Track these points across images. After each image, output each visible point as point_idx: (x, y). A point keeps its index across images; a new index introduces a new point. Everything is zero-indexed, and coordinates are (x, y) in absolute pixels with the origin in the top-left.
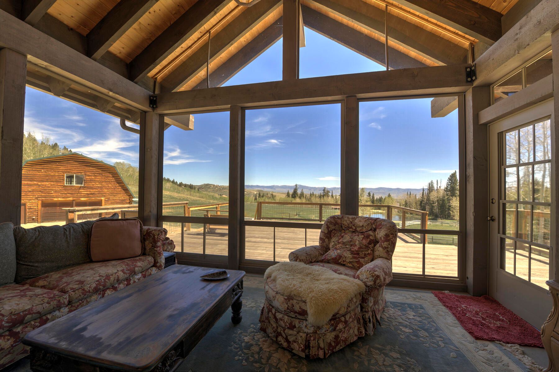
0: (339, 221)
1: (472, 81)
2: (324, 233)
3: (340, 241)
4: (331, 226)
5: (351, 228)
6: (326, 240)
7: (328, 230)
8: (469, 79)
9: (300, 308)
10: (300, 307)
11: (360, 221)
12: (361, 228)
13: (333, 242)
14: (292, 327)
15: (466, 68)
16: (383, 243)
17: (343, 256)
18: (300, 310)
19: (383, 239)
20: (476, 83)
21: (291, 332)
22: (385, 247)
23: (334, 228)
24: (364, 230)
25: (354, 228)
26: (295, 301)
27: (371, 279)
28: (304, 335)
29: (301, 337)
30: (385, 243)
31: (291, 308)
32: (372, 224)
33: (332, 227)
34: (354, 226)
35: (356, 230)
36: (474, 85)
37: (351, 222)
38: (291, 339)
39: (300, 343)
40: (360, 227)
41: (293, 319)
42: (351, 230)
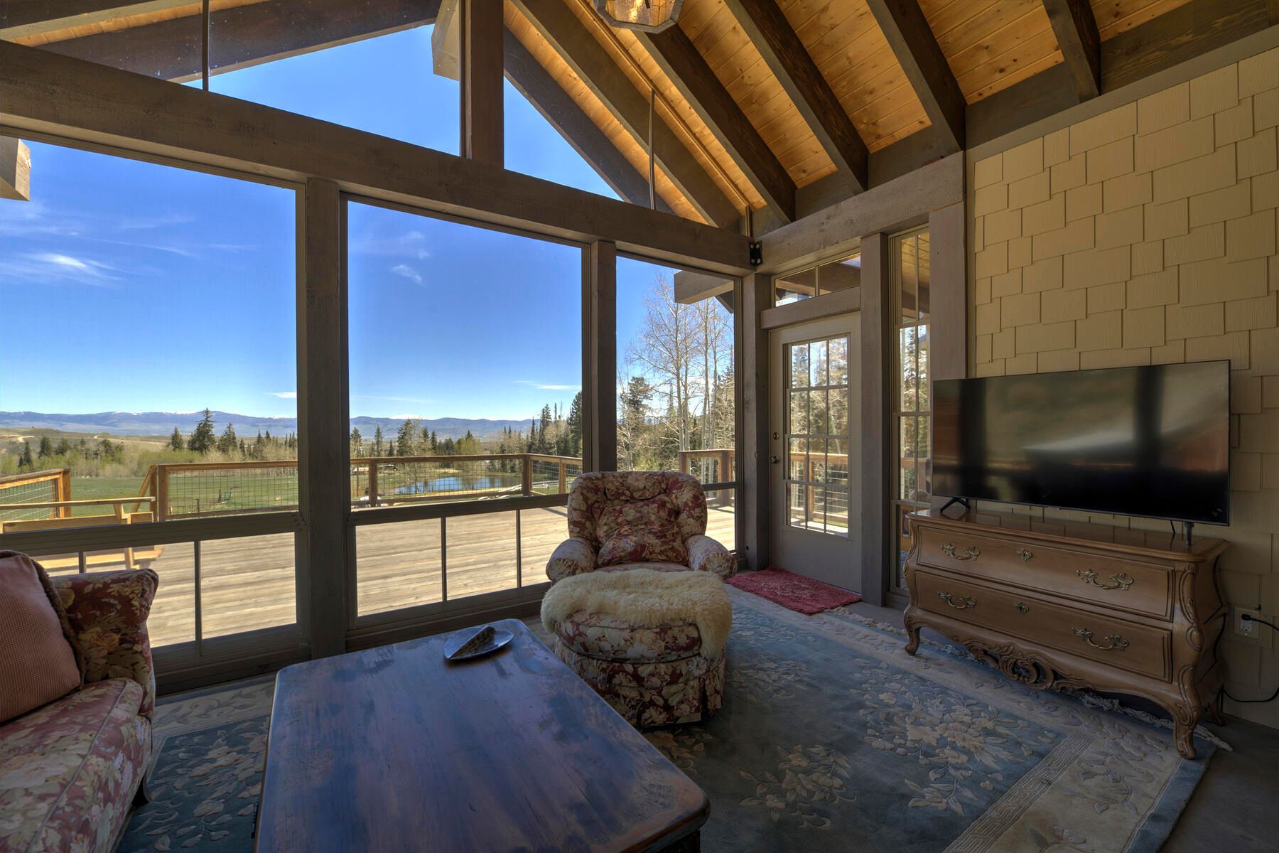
0: (600, 484)
1: (756, 265)
2: (581, 510)
3: (619, 520)
4: (589, 495)
5: (623, 494)
6: (588, 524)
7: (587, 503)
8: (753, 261)
9: (688, 638)
10: (687, 636)
11: (637, 480)
12: (640, 493)
13: (605, 524)
14: (675, 677)
15: (750, 244)
16: (692, 512)
17: (647, 545)
18: (688, 641)
19: (690, 505)
20: (761, 269)
21: (674, 688)
22: (698, 517)
23: (595, 498)
24: (648, 495)
25: (628, 493)
26: (676, 630)
27: (725, 565)
28: (694, 683)
29: (693, 687)
30: (697, 510)
31: (673, 645)
32: (660, 483)
33: (592, 497)
34: (628, 489)
35: (632, 497)
36: (758, 271)
37: (622, 483)
38: (673, 702)
39: (691, 699)
40: (639, 490)
41: (674, 664)
42: (623, 498)
